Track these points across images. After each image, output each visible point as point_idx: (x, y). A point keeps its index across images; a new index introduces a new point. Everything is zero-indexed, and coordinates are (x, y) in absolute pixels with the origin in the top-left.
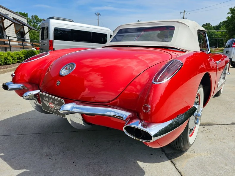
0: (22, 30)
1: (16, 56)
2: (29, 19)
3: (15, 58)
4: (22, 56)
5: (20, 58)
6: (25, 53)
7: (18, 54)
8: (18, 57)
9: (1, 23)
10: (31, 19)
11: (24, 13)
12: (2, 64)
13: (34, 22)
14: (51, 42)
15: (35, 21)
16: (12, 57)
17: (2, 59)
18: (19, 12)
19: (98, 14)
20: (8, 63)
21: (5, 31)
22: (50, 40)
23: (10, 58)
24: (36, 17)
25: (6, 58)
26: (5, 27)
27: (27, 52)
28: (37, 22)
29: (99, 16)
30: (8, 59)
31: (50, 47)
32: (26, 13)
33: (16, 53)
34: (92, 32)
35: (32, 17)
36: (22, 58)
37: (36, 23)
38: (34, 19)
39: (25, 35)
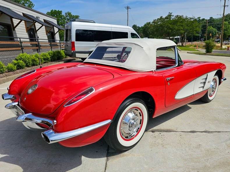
0: (52, 30)
1: (42, 58)
2: (63, 16)
3: (42, 59)
4: (49, 57)
5: (46, 59)
6: (51, 54)
7: (45, 56)
8: (45, 58)
9: (33, 26)
10: (65, 16)
11: (59, 11)
12: (31, 66)
13: (67, 18)
14: (73, 43)
15: (69, 18)
16: (39, 59)
17: (30, 62)
18: (54, 10)
19: (128, 8)
20: (35, 64)
21: (36, 33)
22: (72, 41)
23: (37, 59)
24: (69, 14)
25: (34, 60)
26: (37, 29)
27: (54, 53)
28: (70, 18)
29: (129, 9)
30: (35, 61)
31: (72, 48)
32: (60, 11)
33: (44, 54)
34: (112, 32)
35: (66, 14)
36: (48, 58)
37: (69, 20)
38: (67, 16)
39: (55, 35)
